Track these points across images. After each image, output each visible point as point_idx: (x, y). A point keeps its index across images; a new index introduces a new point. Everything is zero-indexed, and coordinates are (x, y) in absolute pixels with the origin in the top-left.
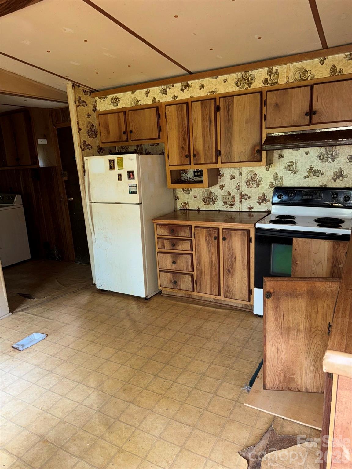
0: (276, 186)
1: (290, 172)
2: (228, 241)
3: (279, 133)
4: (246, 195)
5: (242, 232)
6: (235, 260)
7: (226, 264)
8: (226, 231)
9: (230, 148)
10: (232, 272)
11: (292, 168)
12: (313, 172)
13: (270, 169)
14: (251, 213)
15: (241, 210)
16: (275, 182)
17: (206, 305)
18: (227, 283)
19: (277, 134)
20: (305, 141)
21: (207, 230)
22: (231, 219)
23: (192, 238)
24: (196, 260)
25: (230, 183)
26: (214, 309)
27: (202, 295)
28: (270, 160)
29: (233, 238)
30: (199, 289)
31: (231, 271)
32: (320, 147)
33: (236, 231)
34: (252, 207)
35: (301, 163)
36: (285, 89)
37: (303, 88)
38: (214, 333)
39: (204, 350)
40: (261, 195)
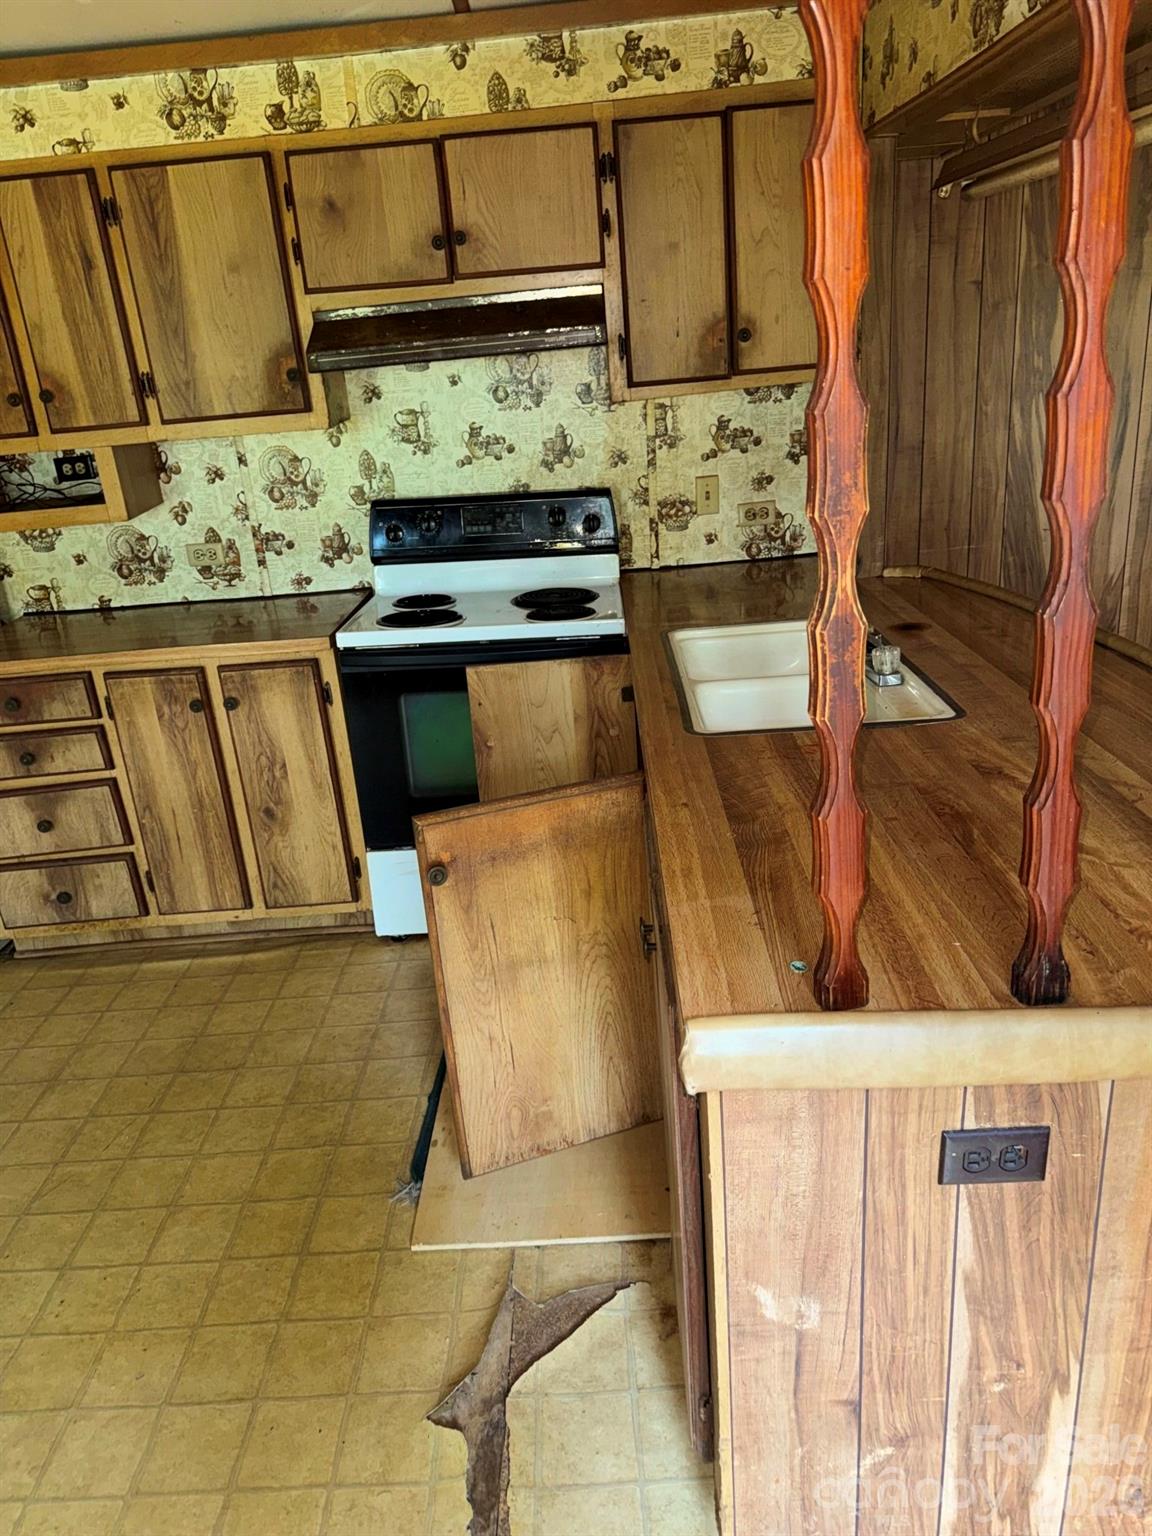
0: (373, 496)
1: (410, 447)
2: (246, 708)
3: (353, 308)
4: (277, 537)
5: (294, 669)
6: (286, 772)
7: (254, 793)
8: (233, 673)
9: (186, 363)
10: (280, 815)
11: (412, 433)
12: (481, 443)
13: (344, 438)
14: (305, 599)
15: (268, 594)
16: (366, 482)
17: (203, 950)
18: (270, 857)
19: (349, 312)
20: (448, 337)
21: (156, 683)
22: (237, 629)
23: (100, 721)
24: (136, 800)
25: (210, 495)
26: (238, 958)
27: (181, 919)
28: (341, 408)
29: (264, 696)
30: (165, 900)
31: (278, 812)
32: (490, 355)
33: (270, 671)
34: (305, 579)
35: (441, 413)
36: (352, 149)
37: (412, 147)
38: (254, 1041)
39: (232, 1111)
40: (330, 534)
